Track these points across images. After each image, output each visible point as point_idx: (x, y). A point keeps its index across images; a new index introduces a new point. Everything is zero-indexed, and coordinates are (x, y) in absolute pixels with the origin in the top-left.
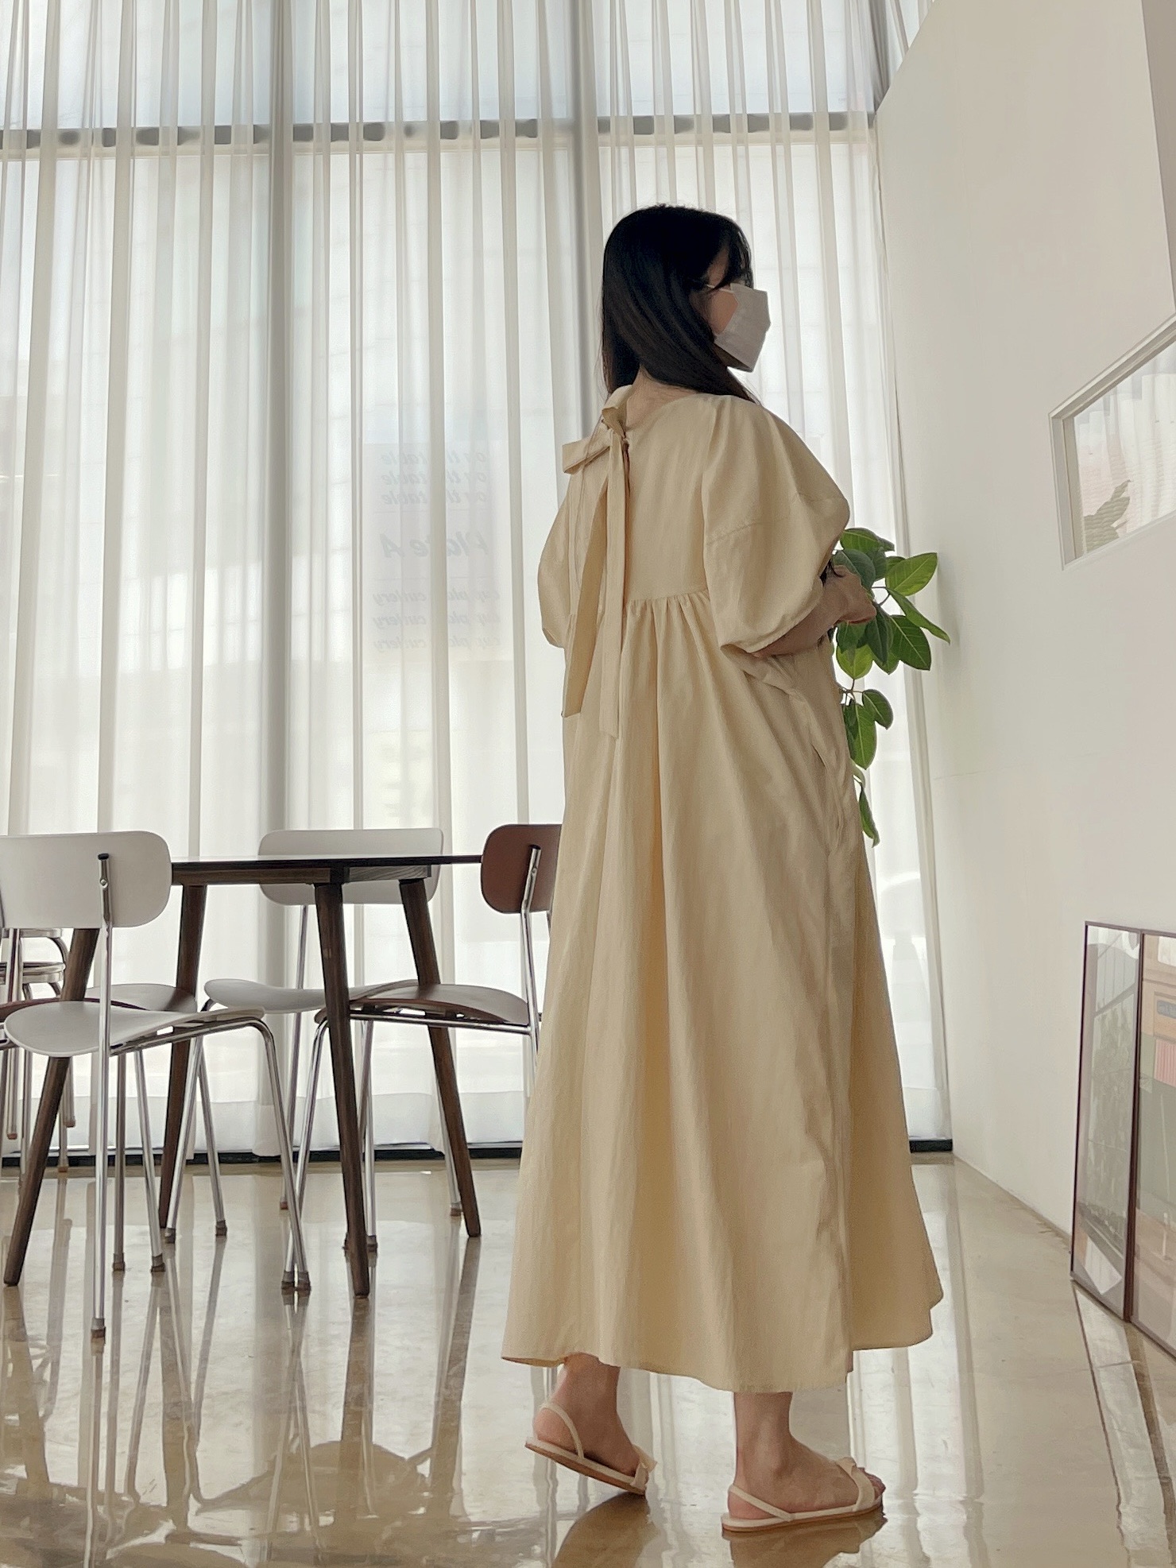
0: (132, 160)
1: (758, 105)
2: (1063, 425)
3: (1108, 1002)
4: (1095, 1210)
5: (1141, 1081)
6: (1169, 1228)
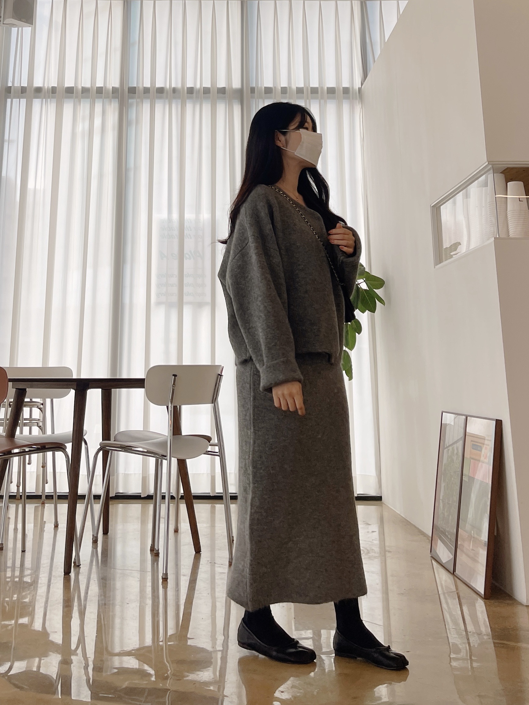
0: (63, 100)
1: (314, 83)
2: (436, 210)
3: (451, 443)
4: (442, 528)
5: (463, 476)
6: (474, 538)
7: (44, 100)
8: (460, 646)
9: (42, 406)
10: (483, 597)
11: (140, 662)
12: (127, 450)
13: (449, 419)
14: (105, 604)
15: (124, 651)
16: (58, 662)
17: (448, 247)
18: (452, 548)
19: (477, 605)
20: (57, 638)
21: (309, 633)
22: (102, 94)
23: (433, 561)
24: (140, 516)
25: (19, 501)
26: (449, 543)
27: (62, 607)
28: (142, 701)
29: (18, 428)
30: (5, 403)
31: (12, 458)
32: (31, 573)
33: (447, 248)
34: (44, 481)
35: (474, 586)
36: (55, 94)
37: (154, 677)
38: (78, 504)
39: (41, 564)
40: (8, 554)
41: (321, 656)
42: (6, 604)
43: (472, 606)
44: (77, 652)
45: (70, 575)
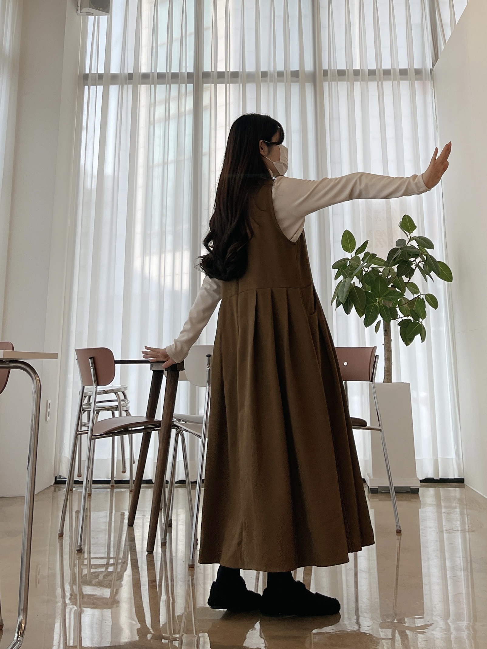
0: (139, 86)
1: (387, 65)
7: (121, 86)
22: (178, 79)
36: (131, 81)
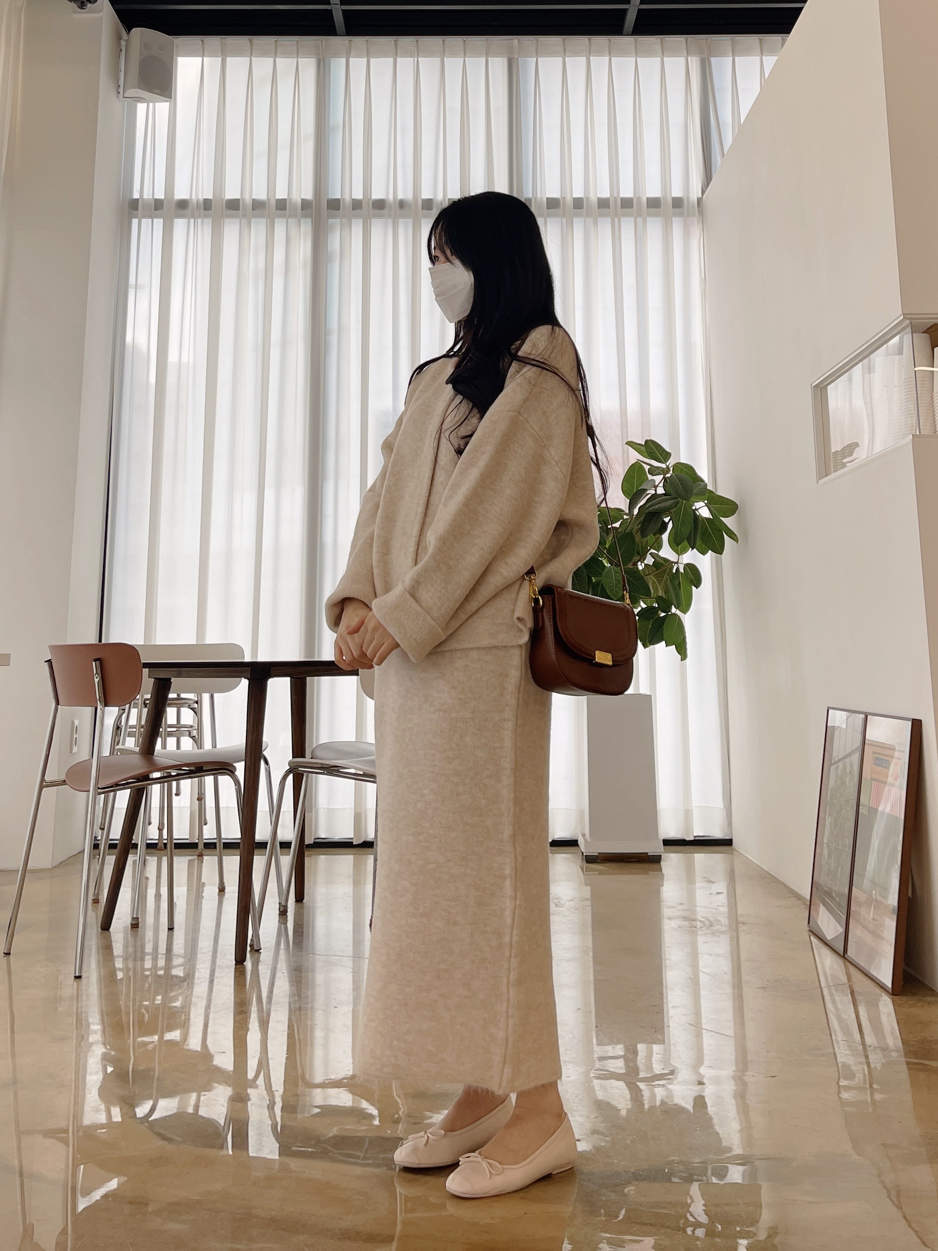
0: (222, 220)
1: (627, 192)
2: (820, 391)
3: (842, 756)
4: (826, 887)
5: (860, 807)
6: (876, 901)
7: (192, 220)
8: (854, 1068)
9: (196, 705)
10: (890, 991)
11: (356, 1097)
12: (331, 771)
13: (838, 719)
14: (300, 1009)
15: (330, 1081)
16: (227, 1100)
17: (839, 450)
18: (841, 916)
19: (881, 1004)
20: (225, 1061)
21: (619, 1050)
22: (285, 210)
23: (812, 937)
24: (352, 873)
25: (163, 852)
26: (837, 910)
27: (232, 1013)
28: (359, 1156)
29: (159, 740)
30: (137, 702)
31: (150, 786)
32: (184, 962)
33: (837, 451)
34: (201, 822)
35: (875, 974)
36: (209, 211)
37: (378, 1119)
38: (257, 855)
39: (199, 948)
40: (146, 934)
41: (638, 1083)
42: (143, 1010)
43: (873, 1005)
44: (257, 1083)
45: (244, 967)
